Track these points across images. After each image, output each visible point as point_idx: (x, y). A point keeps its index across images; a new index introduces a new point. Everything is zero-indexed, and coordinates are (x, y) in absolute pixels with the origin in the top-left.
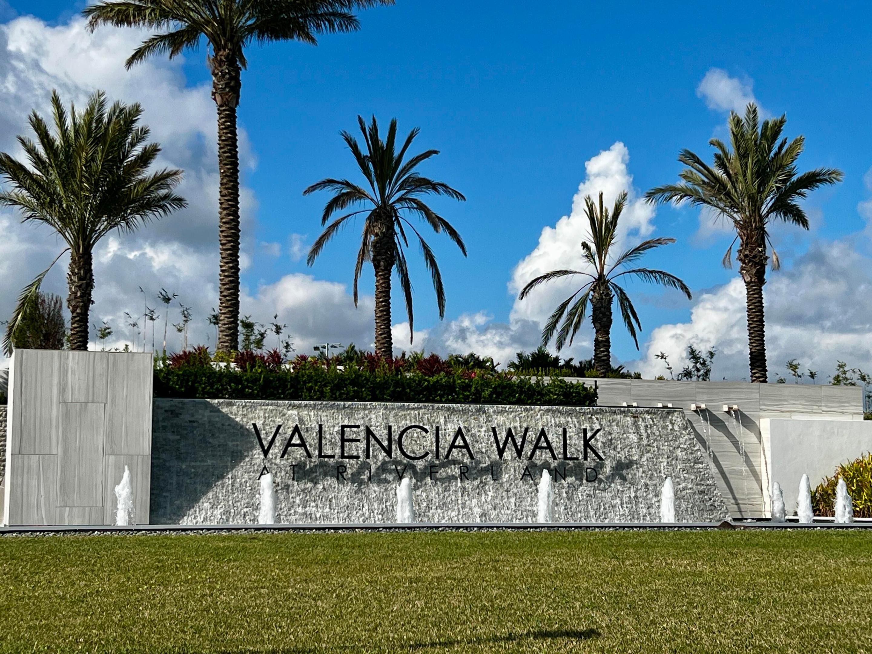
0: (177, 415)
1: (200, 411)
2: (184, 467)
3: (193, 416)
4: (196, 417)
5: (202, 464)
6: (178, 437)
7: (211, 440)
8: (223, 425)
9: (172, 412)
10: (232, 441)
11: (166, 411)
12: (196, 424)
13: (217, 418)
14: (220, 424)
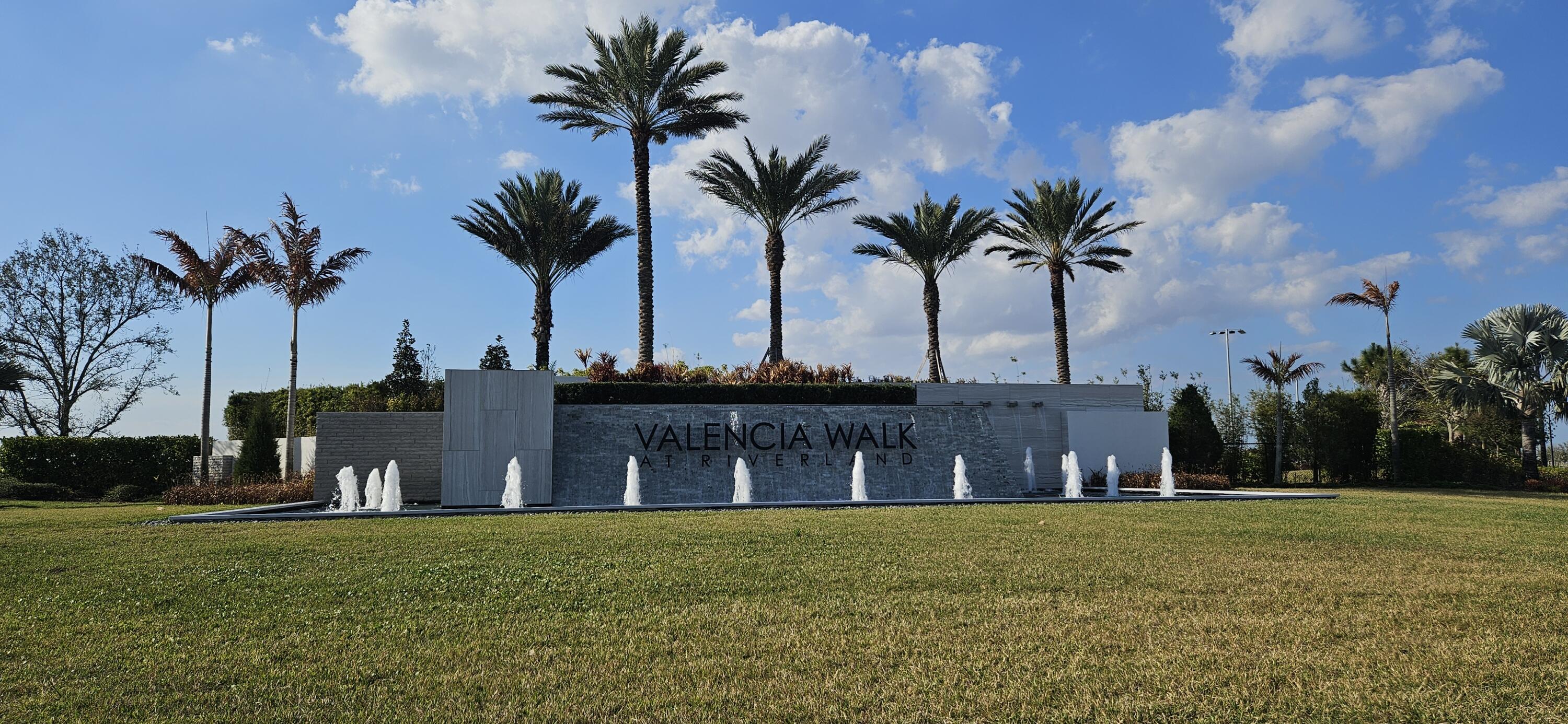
0: (578, 418)
1: (595, 415)
2: (581, 458)
3: (589, 419)
4: (592, 419)
6: (578, 435)
7: (603, 437)
8: (613, 425)
9: (569, 416)
10: (621, 437)
12: (592, 425)
13: (609, 420)
14: (610, 424)
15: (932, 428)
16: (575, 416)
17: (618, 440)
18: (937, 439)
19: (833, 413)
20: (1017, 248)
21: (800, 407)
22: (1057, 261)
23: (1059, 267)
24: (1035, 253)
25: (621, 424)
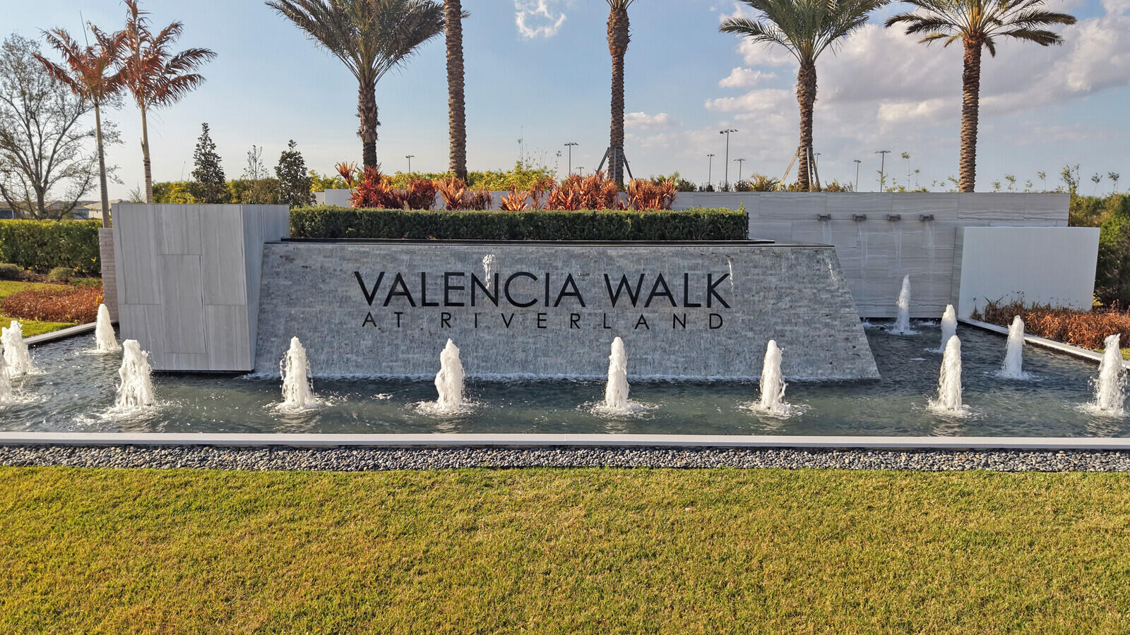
0: (292, 260)
1: (314, 257)
2: (293, 312)
3: (306, 262)
4: (309, 262)
5: (311, 309)
6: (291, 283)
7: (321, 286)
8: (335, 270)
9: (287, 258)
11: (281, 257)
12: (308, 270)
13: (330, 264)
14: (332, 269)
15: (756, 277)
16: (288, 259)
17: (339, 290)
18: (762, 294)
19: (621, 256)
20: (924, 18)
21: (577, 249)
22: (975, 32)
23: (977, 39)
24: (946, 22)
25: (344, 270)
